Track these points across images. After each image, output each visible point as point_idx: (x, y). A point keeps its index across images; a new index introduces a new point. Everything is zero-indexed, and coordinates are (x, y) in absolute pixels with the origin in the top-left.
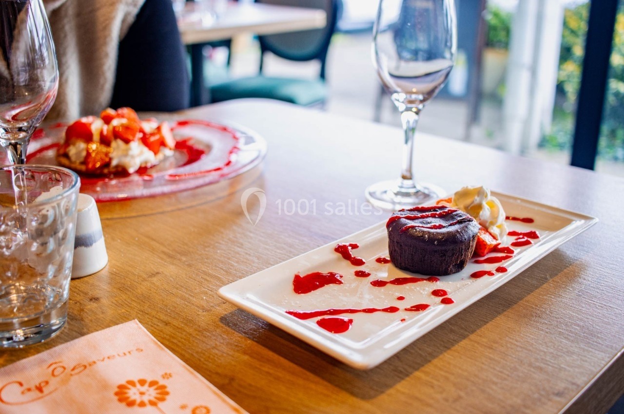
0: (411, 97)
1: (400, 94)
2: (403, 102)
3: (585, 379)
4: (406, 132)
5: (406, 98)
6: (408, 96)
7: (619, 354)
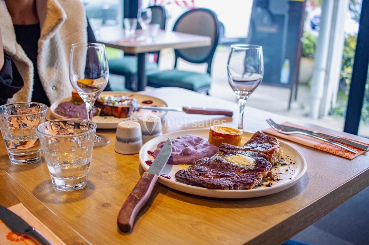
0: (242, 92)
1: (238, 91)
2: (239, 95)
3: (298, 208)
4: (240, 107)
5: (240, 93)
6: (241, 92)
7: (315, 201)
